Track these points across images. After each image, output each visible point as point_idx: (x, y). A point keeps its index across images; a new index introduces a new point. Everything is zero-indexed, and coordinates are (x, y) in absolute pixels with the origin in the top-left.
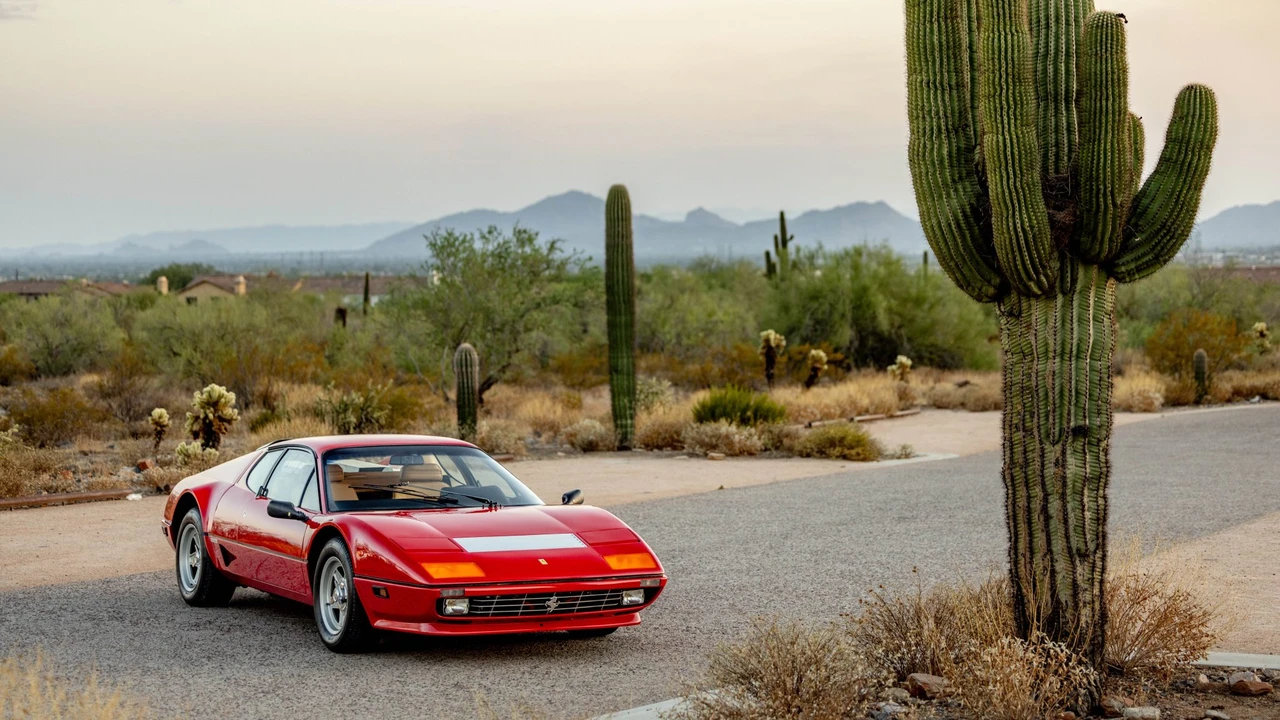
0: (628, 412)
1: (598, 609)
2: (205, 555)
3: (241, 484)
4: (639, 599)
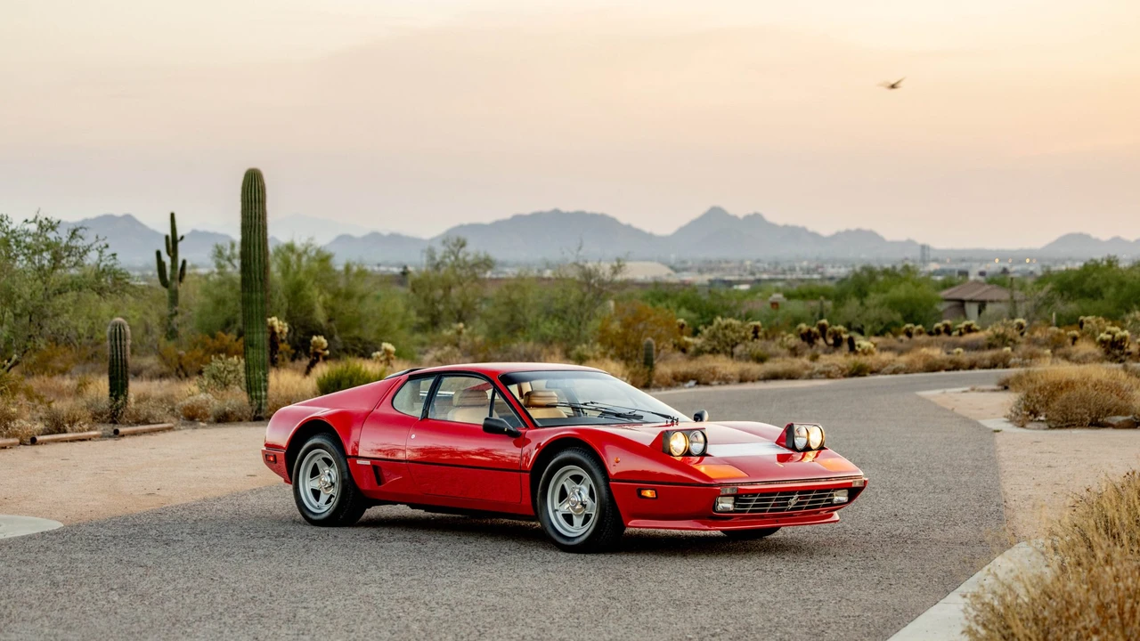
0: (262, 384)
1: (818, 507)
2: (346, 477)
3: (384, 409)
4: (845, 499)
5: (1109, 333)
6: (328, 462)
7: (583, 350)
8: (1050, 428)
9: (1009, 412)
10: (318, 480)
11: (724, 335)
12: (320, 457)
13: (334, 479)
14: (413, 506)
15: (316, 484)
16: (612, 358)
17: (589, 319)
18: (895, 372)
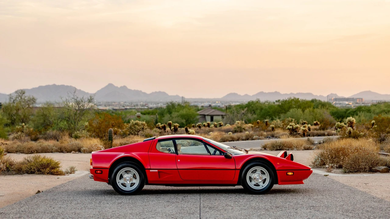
5: (291, 126)
7: (77, 134)
8: (345, 172)
11: (135, 127)
16: (95, 137)
17: (79, 121)
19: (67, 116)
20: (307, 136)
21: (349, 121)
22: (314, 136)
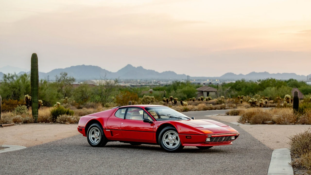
0: (37, 113)
1: (228, 140)
2: (103, 134)
3: (113, 117)
4: (234, 138)
5: (252, 100)
6: (97, 131)
9: (238, 120)
10: (94, 135)
11: (146, 100)
12: (95, 129)
13: (99, 135)
14: (121, 142)
15: (93, 136)
18: (195, 110)
19: (100, 92)
20: (263, 107)
21: (287, 97)
22: (267, 107)
